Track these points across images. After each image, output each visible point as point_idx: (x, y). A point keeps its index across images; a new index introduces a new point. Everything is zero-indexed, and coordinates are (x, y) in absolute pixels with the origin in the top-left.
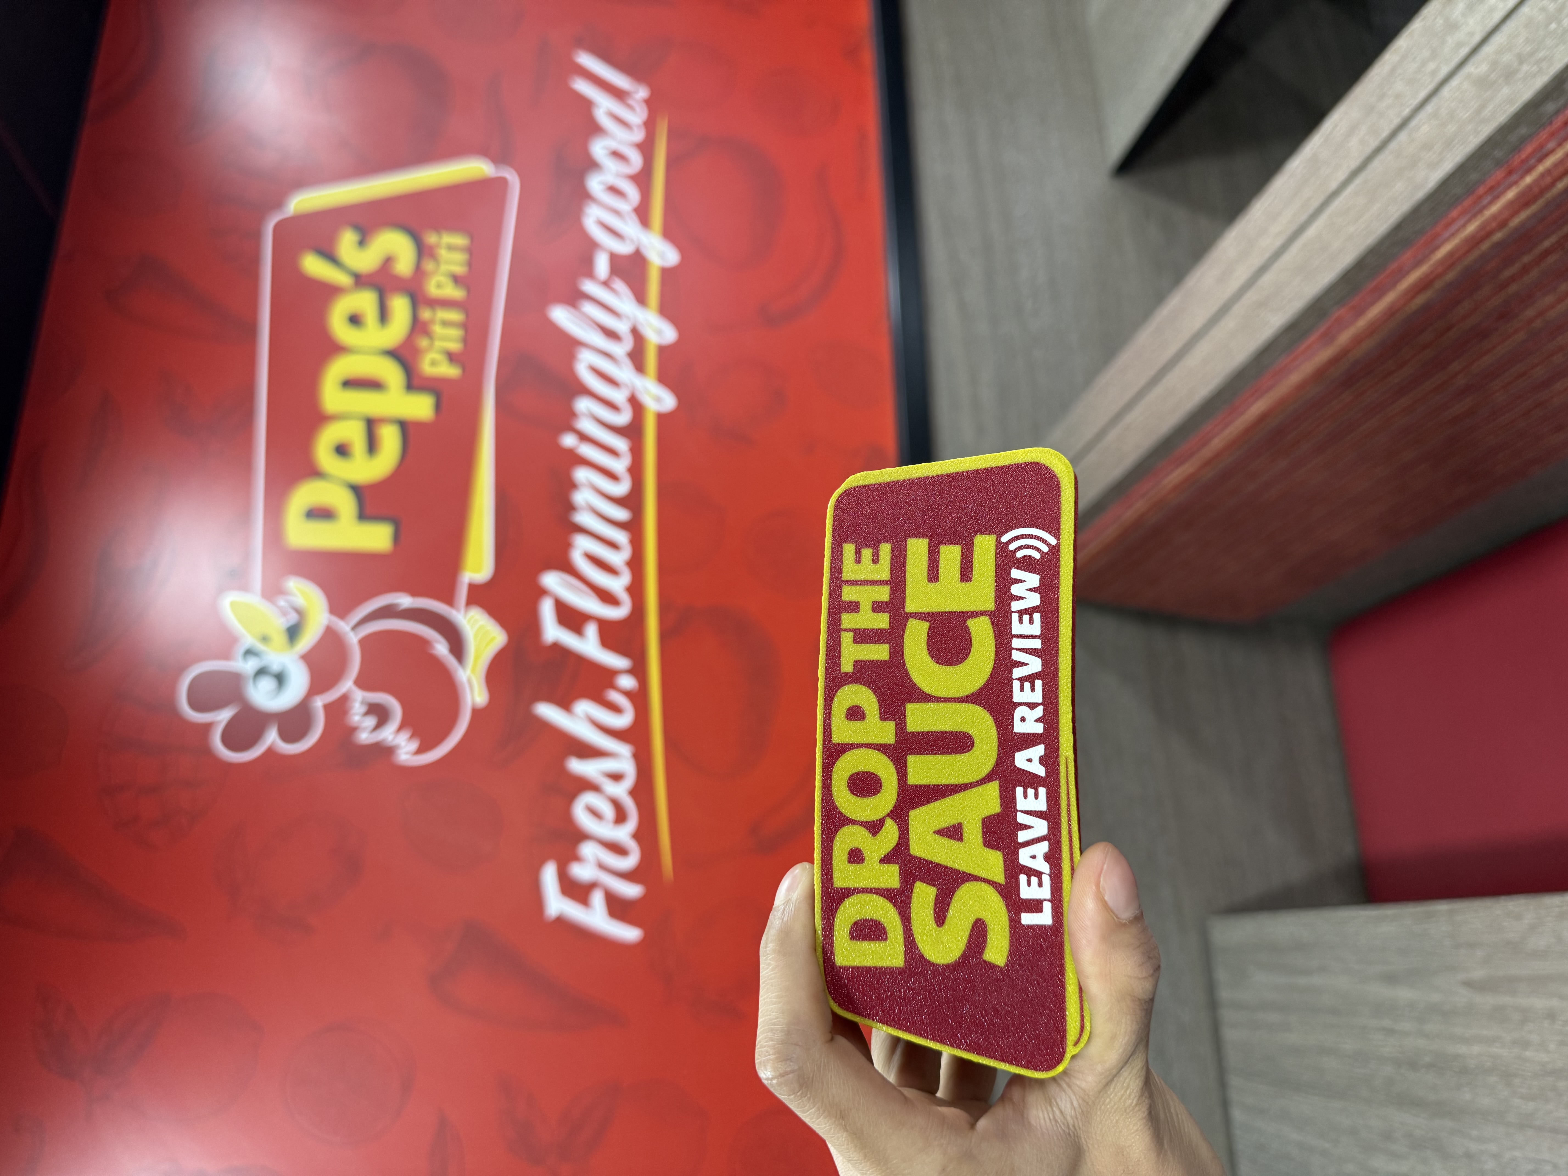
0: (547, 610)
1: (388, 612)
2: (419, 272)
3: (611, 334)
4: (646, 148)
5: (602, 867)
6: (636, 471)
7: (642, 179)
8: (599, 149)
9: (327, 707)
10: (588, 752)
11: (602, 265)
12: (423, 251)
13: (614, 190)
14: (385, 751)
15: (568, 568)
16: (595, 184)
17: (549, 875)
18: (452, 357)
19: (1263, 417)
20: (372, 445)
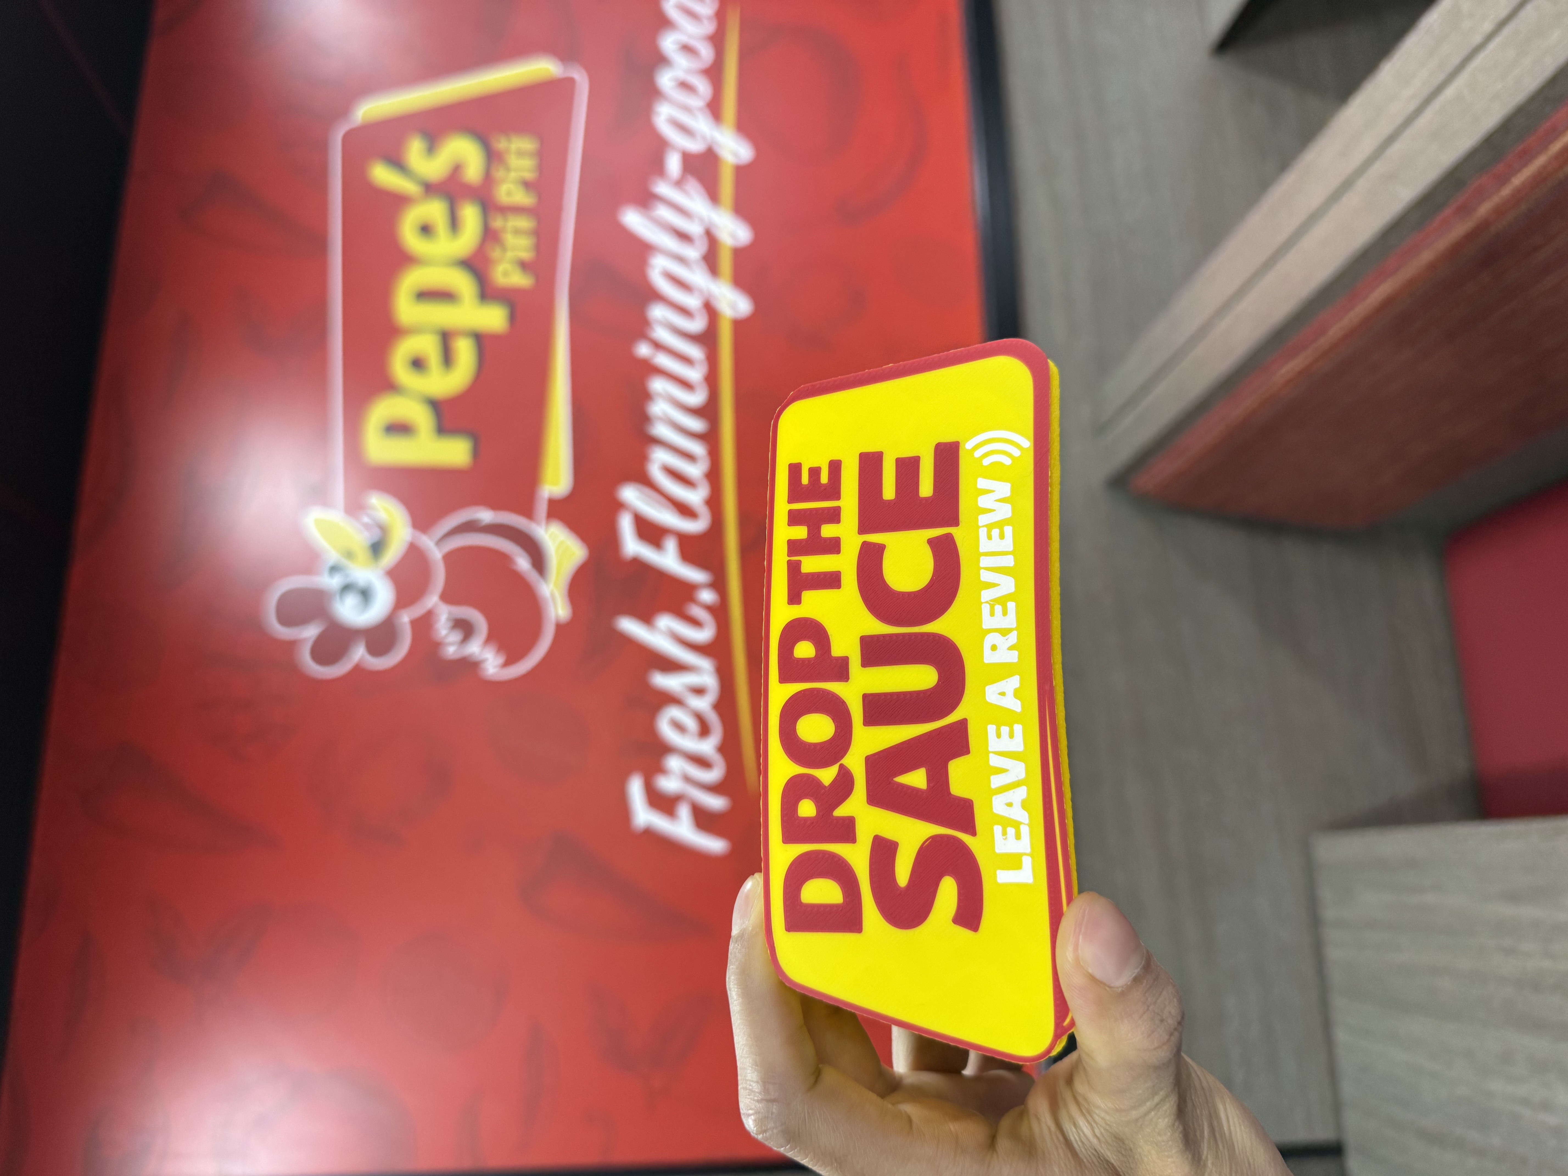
0: (626, 525)
1: (470, 527)
2: (488, 179)
3: (684, 237)
4: (717, 40)
5: (687, 779)
6: (712, 380)
7: (714, 73)
8: (669, 43)
9: (415, 623)
10: (671, 666)
11: (674, 164)
12: (492, 157)
13: (685, 86)
14: (470, 666)
15: (646, 481)
16: (666, 80)
17: (636, 788)
18: (524, 266)
19: (1388, 302)
20: (448, 358)
